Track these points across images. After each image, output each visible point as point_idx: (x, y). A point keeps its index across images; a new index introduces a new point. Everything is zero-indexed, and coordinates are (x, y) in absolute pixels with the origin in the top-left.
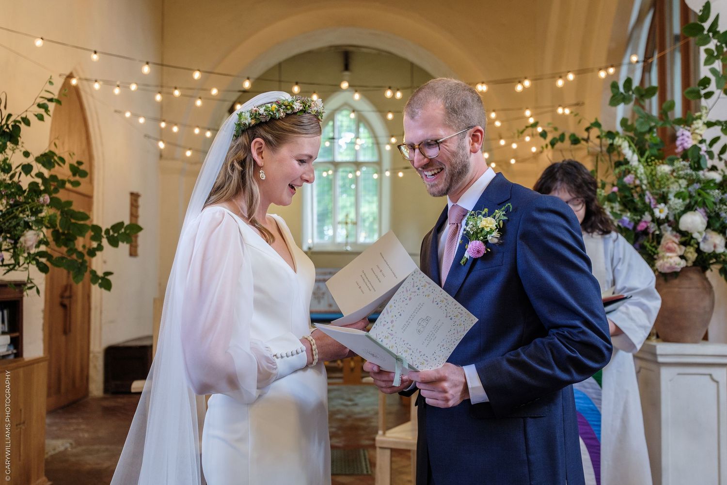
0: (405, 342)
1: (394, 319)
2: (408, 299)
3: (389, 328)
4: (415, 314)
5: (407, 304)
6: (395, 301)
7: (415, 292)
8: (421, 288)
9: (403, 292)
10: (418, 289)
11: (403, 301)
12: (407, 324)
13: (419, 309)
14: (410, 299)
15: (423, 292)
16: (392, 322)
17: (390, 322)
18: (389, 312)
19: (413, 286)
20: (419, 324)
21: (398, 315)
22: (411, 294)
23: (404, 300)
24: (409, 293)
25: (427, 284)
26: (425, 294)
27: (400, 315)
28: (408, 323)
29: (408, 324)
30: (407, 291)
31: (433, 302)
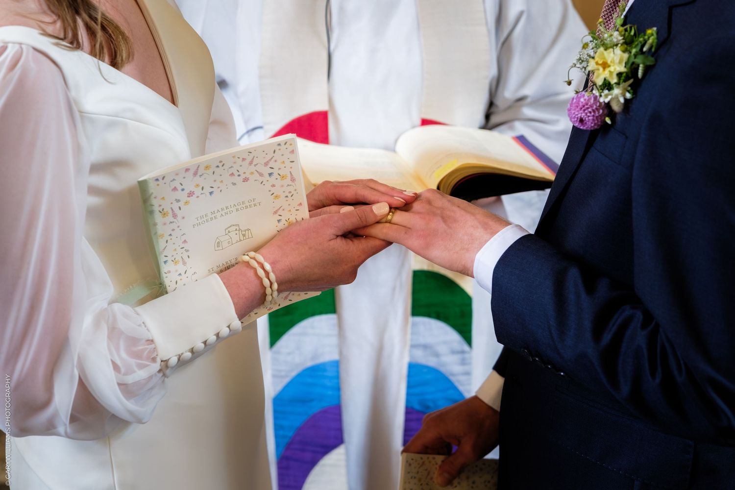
0: (186, 246)
1: (198, 191)
2: (243, 176)
3: (178, 201)
4: (234, 209)
5: (234, 184)
6: (220, 165)
7: (261, 175)
8: (275, 175)
9: (244, 159)
10: (270, 174)
11: (232, 174)
12: (210, 216)
13: (246, 207)
14: (246, 180)
15: (273, 186)
16: (191, 194)
17: (187, 191)
18: (199, 173)
19: (266, 164)
20: (227, 232)
21: (207, 190)
22: (252, 173)
23: (236, 173)
24: (252, 168)
25: (289, 178)
26: (273, 190)
27: (211, 193)
28: (213, 216)
29: (212, 219)
30: (251, 163)
31: (275, 212)
